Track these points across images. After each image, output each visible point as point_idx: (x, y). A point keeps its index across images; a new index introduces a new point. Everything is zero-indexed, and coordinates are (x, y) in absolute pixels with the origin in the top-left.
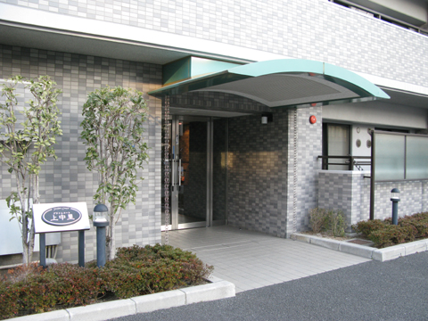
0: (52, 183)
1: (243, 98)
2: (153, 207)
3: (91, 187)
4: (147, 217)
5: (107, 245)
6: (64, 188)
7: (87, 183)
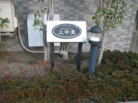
0: (69, 5)
2: (130, 24)
3: (92, 9)
4: (124, 30)
5: (98, 50)
6: (76, 8)
7: (90, 6)
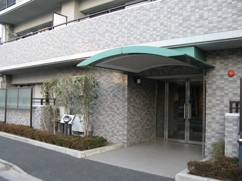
1: (183, 66)
